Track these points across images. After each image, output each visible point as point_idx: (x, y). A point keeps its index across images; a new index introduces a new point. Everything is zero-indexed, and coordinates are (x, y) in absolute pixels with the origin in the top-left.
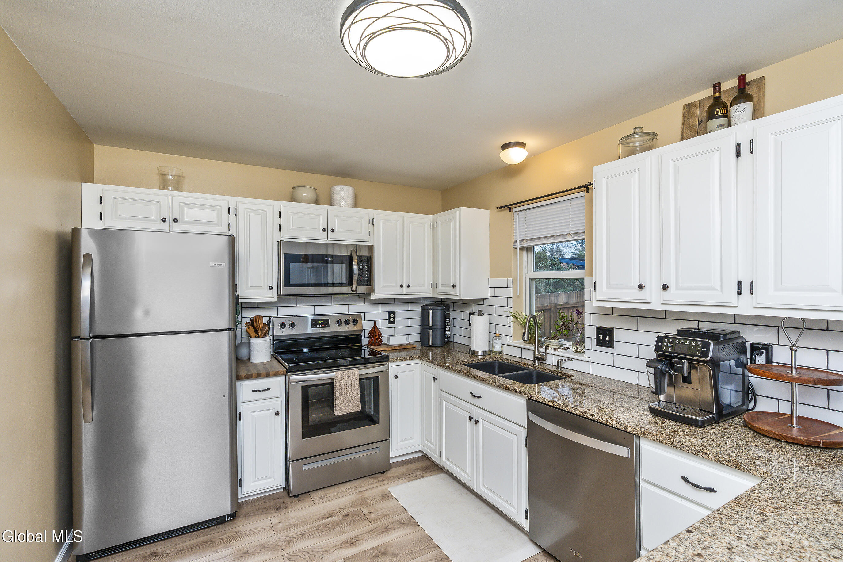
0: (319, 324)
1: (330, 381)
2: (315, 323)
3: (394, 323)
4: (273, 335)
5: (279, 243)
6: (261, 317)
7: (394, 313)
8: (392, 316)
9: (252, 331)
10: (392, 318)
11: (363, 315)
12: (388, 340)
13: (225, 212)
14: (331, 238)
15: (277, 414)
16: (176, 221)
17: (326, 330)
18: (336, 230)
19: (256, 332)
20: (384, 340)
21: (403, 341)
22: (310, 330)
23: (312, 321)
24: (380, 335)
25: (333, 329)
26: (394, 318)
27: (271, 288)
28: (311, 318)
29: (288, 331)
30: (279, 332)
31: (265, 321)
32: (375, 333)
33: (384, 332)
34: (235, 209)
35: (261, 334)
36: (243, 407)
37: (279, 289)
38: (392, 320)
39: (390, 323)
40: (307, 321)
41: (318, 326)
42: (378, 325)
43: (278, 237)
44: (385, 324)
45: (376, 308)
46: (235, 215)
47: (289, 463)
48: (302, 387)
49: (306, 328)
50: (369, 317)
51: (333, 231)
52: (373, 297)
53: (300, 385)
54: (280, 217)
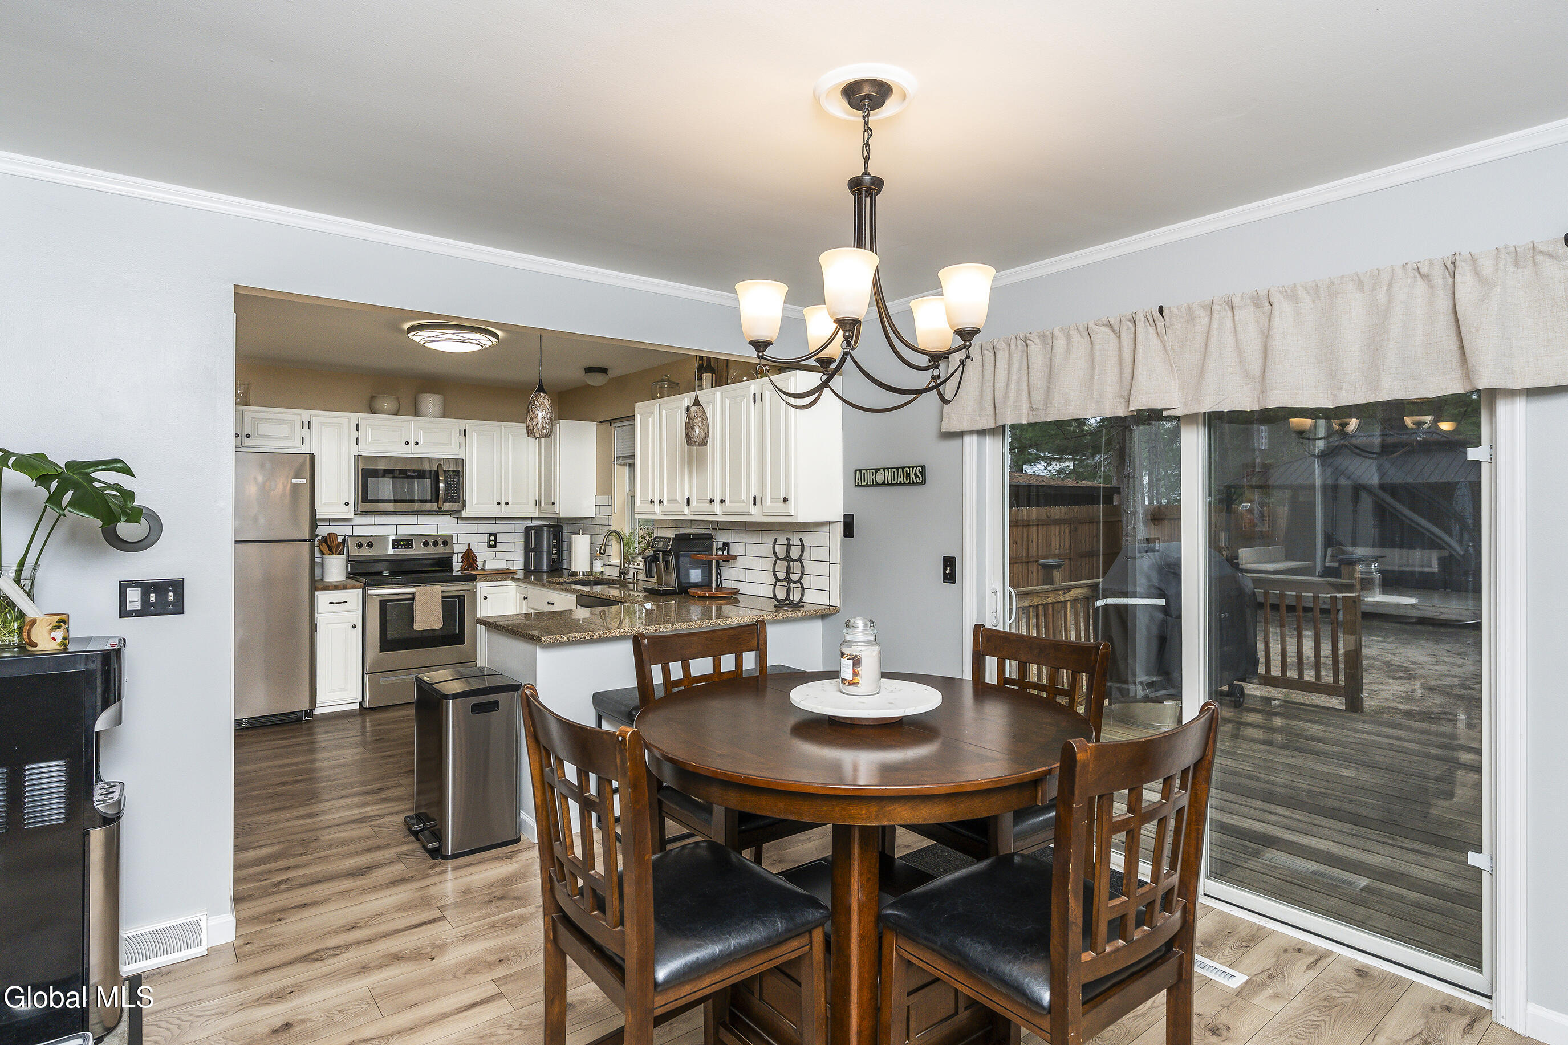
0: (402, 545)
1: (410, 596)
2: (396, 544)
3: (495, 546)
4: (348, 556)
5: (357, 457)
6: (335, 535)
7: (495, 535)
8: (492, 538)
9: (325, 548)
10: (492, 541)
11: (455, 537)
12: (484, 565)
13: (299, 425)
14: (416, 452)
15: (354, 627)
16: (248, 436)
17: (409, 551)
18: (421, 442)
19: (330, 550)
20: (480, 565)
21: (501, 565)
22: (391, 551)
23: (393, 541)
24: (475, 559)
25: (418, 550)
26: (495, 541)
27: (347, 504)
28: (392, 538)
29: (365, 552)
30: (354, 552)
31: (340, 539)
32: (469, 557)
33: (480, 558)
34: (309, 422)
35: (336, 552)
36: (320, 619)
37: (356, 504)
38: (492, 543)
39: (490, 546)
40: (388, 541)
41: (400, 547)
42: (473, 547)
43: (355, 450)
44: (483, 547)
45: (472, 528)
46: (309, 428)
47: (366, 676)
48: (381, 601)
49: (387, 550)
50: (463, 539)
51: (417, 443)
52: (464, 514)
53: (378, 599)
54: (357, 430)
